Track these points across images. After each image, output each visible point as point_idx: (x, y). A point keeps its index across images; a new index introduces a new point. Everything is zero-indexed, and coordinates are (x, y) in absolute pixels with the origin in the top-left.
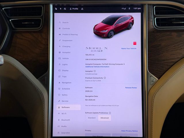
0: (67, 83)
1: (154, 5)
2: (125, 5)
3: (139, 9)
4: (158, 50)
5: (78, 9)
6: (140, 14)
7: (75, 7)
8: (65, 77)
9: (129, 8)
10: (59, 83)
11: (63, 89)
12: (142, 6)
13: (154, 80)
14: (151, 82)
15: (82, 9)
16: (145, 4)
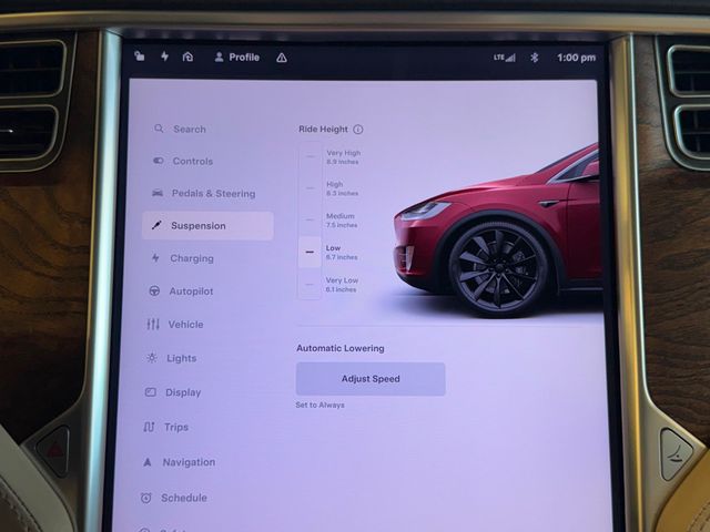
0: (188, 464)
1: (666, 40)
2: (511, 38)
3: (584, 58)
4: (699, 285)
5: (257, 58)
6: (589, 87)
7: (243, 46)
8: (178, 428)
9: (535, 58)
10: (147, 463)
11: (165, 498)
12: (604, 44)
13: (686, 453)
14: (667, 461)
15: (282, 58)
16: (621, 35)
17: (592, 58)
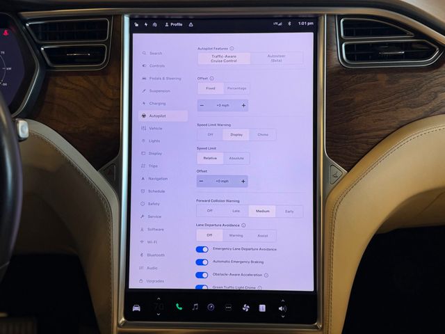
0: (158, 179)
1: (340, 17)
2: (281, 16)
3: (309, 24)
4: (348, 112)
5: (181, 25)
6: (311, 35)
7: (176, 20)
8: (154, 166)
9: (290, 24)
10: (143, 179)
11: (150, 191)
12: (316, 19)
14: (332, 177)
15: (191, 25)
16: (321, 15)
17: (312, 23)
